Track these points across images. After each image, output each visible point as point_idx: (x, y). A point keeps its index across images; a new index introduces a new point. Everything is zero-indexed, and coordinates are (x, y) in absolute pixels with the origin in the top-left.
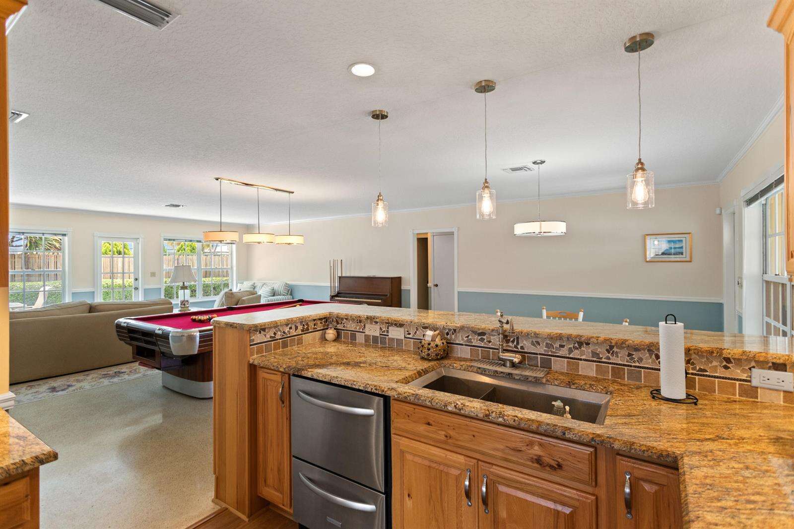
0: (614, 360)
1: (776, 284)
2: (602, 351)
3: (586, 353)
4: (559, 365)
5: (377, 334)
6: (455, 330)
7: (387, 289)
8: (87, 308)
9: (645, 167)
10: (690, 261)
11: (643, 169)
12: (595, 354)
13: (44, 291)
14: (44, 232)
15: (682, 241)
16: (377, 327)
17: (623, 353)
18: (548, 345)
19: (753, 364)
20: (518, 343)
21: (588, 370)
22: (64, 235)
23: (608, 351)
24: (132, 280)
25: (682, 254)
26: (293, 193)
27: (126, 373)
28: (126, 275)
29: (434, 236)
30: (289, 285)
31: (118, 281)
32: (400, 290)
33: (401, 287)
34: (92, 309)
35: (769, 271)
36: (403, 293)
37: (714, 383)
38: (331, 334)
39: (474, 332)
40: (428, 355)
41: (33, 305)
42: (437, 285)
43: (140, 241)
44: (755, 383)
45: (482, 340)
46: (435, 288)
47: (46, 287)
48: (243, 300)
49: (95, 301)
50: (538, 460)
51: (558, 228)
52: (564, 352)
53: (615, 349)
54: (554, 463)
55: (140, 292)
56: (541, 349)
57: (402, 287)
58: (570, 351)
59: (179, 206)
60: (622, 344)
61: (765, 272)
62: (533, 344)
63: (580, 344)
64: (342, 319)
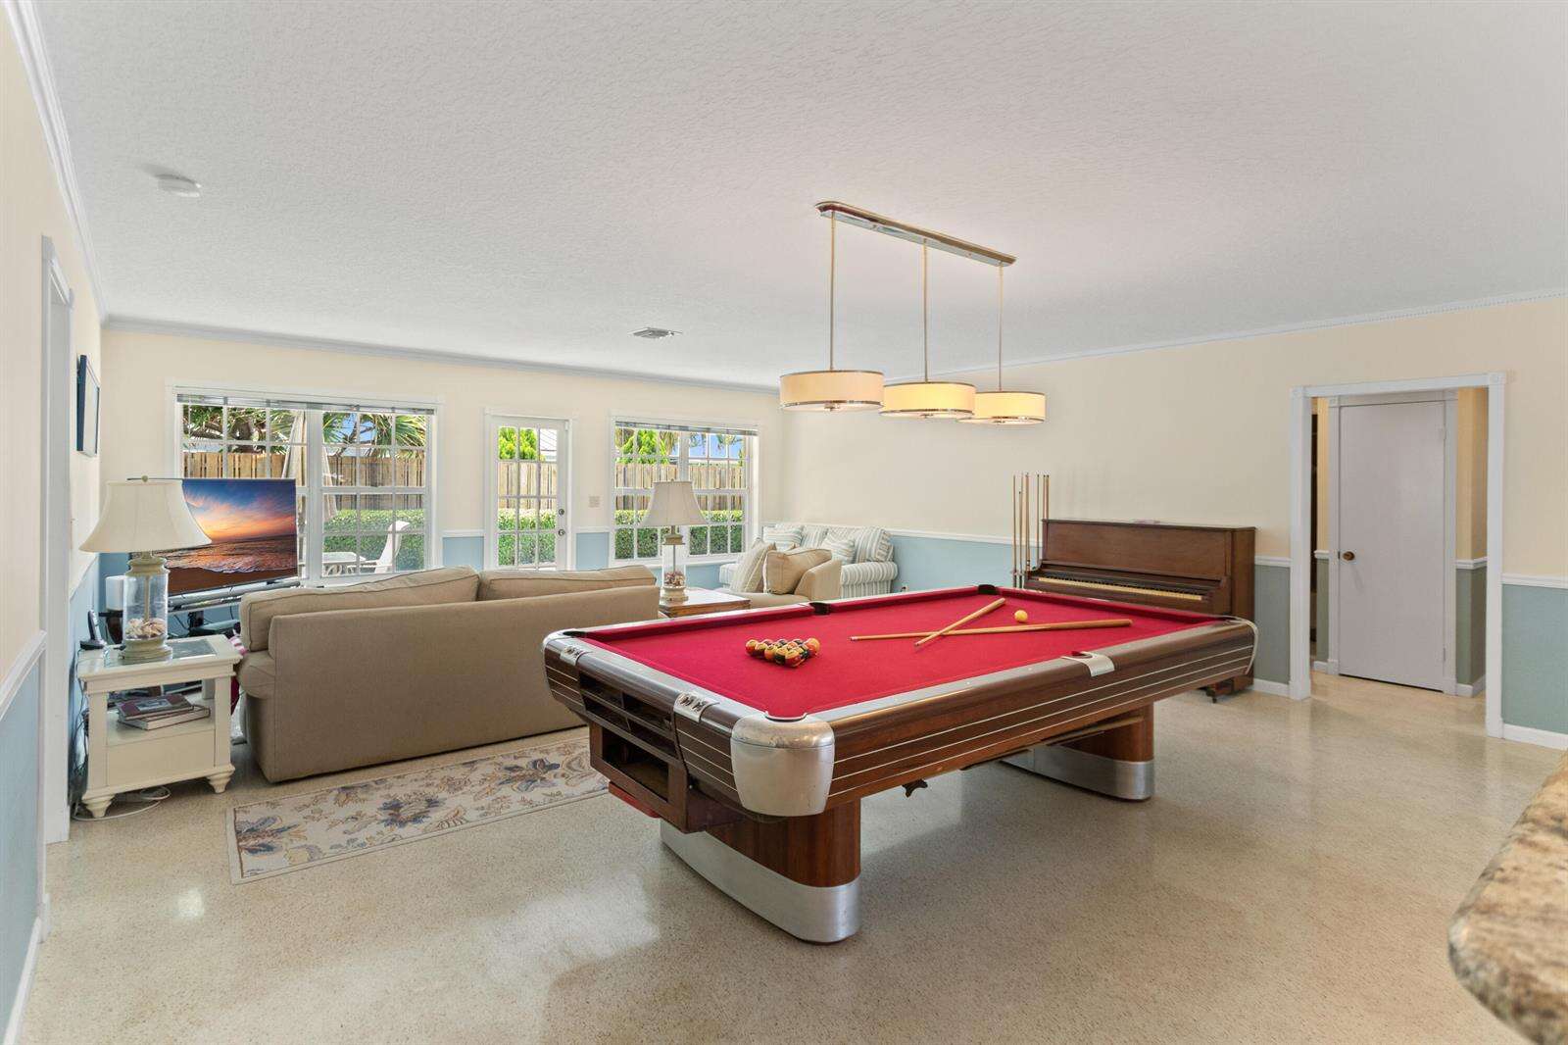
7: (1215, 562)
8: (471, 587)
13: (394, 532)
14: (396, 405)
22: (430, 411)
24: (553, 512)
26: (1010, 260)
27: (559, 771)
28: (544, 502)
29: (1340, 407)
30: (889, 536)
31: (528, 514)
32: (1251, 567)
33: (1253, 559)
34: (483, 590)
36: (1259, 575)
41: (378, 558)
42: (1350, 556)
43: (570, 426)
46: (1345, 563)
47: (397, 523)
48: (813, 575)
49: (486, 569)
55: (569, 538)
57: (1256, 557)
59: (662, 333)
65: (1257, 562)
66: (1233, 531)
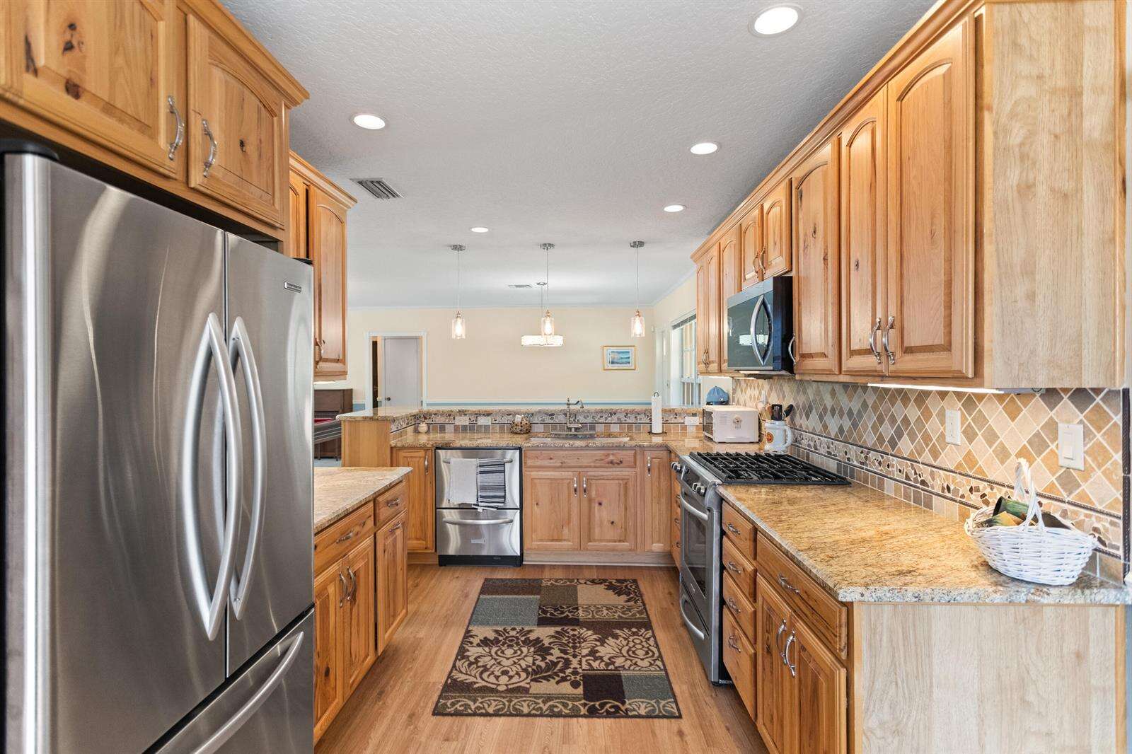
0: (628, 421)
1: (688, 384)
2: (622, 416)
3: (615, 418)
4: (600, 428)
5: (467, 423)
6: (533, 414)
10: (635, 369)
12: (619, 419)
15: (628, 352)
16: (467, 418)
18: (594, 417)
19: (686, 415)
20: (575, 418)
21: (615, 429)
23: (626, 416)
25: (629, 363)
29: (385, 339)
33: (352, 400)
35: (684, 376)
38: (423, 427)
39: (547, 414)
40: (520, 431)
44: (686, 424)
45: (552, 419)
46: (387, 401)
50: (612, 462)
52: (602, 420)
53: (629, 415)
54: (618, 462)
56: (590, 420)
58: (606, 419)
60: (632, 412)
61: (682, 377)
62: (585, 417)
63: (611, 414)
64: (430, 415)
65: (354, 403)
66: (344, 390)
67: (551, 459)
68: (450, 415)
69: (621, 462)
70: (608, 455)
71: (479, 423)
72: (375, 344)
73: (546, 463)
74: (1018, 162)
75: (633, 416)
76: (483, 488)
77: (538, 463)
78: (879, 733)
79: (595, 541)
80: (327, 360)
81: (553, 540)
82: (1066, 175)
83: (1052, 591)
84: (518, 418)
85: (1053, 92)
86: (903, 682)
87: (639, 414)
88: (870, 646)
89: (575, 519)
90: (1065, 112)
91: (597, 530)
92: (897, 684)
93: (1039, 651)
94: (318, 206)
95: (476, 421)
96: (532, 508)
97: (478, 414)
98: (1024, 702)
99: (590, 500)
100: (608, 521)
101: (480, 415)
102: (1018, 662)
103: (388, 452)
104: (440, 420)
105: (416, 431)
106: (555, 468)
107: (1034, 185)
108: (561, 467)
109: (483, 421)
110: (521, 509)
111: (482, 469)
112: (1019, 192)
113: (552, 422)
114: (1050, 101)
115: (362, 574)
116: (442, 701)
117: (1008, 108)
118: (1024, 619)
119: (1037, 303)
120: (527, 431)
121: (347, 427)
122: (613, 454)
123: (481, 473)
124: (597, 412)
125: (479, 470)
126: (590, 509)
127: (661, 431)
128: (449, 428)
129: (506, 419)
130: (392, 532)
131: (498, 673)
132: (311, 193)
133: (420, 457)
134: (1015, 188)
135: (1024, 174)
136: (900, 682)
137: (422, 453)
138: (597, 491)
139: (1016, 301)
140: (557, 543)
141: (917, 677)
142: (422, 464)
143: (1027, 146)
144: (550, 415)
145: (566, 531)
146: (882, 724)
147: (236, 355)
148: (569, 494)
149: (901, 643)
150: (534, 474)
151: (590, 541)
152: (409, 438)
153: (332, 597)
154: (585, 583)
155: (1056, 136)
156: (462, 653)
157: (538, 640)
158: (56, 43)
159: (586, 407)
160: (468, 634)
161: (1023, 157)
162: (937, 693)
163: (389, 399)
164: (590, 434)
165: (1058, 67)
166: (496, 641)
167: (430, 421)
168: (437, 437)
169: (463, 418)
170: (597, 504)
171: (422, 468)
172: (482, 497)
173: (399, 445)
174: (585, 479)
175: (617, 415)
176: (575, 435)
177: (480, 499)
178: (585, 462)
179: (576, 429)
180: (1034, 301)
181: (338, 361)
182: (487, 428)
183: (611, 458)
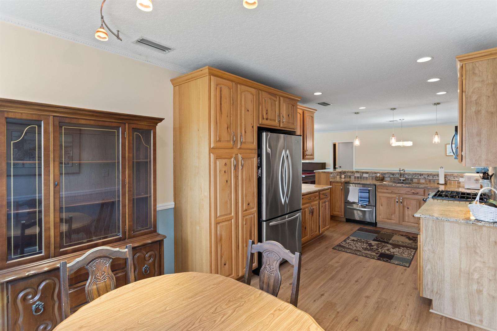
0: (429, 178)
2: (426, 176)
3: (422, 177)
4: (415, 181)
5: (359, 176)
6: (385, 174)
9: (438, 134)
11: (437, 134)
12: (424, 177)
16: (359, 174)
17: (431, 177)
18: (412, 176)
19: (460, 177)
20: (404, 176)
21: (423, 181)
23: (428, 176)
37: (451, 182)
38: (343, 176)
40: (379, 179)
44: (460, 181)
45: (393, 176)
50: (413, 193)
51: (409, 144)
52: (416, 177)
53: (429, 176)
54: (416, 193)
56: (410, 177)
58: (418, 177)
60: (431, 175)
62: (408, 176)
63: (421, 175)
64: (346, 172)
65: (326, 168)
66: (322, 163)
67: (387, 190)
68: (353, 173)
69: (418, 193)
70: (412, 190)
71: (363, 176)
72: (335, 145)
73: (385, 191)
74: (475, 105)
75: (432, 176)
76: (361, 197)
77: (382, 191)
78: (428, 252)
79: (405, 222)
80: (308, 155)
81: (388, 219)
82: (492, 107)
83: (483, 222)
84: (378, 175)
85: (488, 84)
86: (435, 240)
87: (435, 176)
88: (426, 230)
89: (397, 213)
90: (492, 90)
91: (407, 218)
92: (433, 241)
93: (481, 239)
94: (306, 115)
95: (362, 175)
96: (380, 206)
97: (363, 173)
98: (475, 252)
99: (404, 206)
100: (412, 215)
101: (364, 173)
102: (474, 241)
103: (329, 183)
104: (349, 174)
105: (341, 178)
106: (389, 193)
107: (481, 111)
108: (391, 193)
109: (365, 175)
110: (375, 206)
111: (361, 191)
112: (475, 113)
113: (393, 177)
114: (486, 87)
115: (315, 210)
116: (336, 247)
117: (471, 90)
118: (476, 229)
119: (482, 143)
120: (382, 179)
121: (317, 174)
122: (414, 190)
123: (360, 192)
124: (413, 174)
125: (359, 191)
126: (404, 210)
127: (444, 183)
128: (353, 177)
129: (374, 175)
130: (325, 202)
131: (353, 246)
132: (304, 112)
133: (340, 185)
134: (474, 112)
135: (477, 108)
136: (434, 240)
137: (340, 184)
138: (406, 203)
139: (474, 143)
140: (390, 220)
141: (440, 239)
142: (340, 188)
143: (478, 101)
144: (392, 174)
145: (393, 216)
146: (429, 250)
147: (287, 156)
148: (395, 204)
149: (435, 230)
150: (381, 194)
151: (404, 222)
152: (338, 179)
153: (307, 211)
154: (398, 235)
155: (489, 97)
156: (345, 241)
157: (371, 243)
158: (265, 114)
159: (406, 172)
160: (348, 238)
161: (476, 104)
162: (446, 245)
163: (340, 167)
164: (409, 183)
165: (489, 77)
166: (357, 241)
167: (345, 174)
168: (348, 180)
169: (358, 174)
170: (406, 208)
171: (340, 189)
172: (360, 200)
173: (333, 181)
174: (401, 198)
175: (424, 176)
176: (403, 182)
177: (359, 201)
178: (402, 192)
179: (403, 180)
180: (481, 143)
181: (311, 155)
182: (367, 178)
183: (413, 191)
